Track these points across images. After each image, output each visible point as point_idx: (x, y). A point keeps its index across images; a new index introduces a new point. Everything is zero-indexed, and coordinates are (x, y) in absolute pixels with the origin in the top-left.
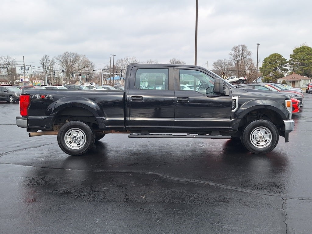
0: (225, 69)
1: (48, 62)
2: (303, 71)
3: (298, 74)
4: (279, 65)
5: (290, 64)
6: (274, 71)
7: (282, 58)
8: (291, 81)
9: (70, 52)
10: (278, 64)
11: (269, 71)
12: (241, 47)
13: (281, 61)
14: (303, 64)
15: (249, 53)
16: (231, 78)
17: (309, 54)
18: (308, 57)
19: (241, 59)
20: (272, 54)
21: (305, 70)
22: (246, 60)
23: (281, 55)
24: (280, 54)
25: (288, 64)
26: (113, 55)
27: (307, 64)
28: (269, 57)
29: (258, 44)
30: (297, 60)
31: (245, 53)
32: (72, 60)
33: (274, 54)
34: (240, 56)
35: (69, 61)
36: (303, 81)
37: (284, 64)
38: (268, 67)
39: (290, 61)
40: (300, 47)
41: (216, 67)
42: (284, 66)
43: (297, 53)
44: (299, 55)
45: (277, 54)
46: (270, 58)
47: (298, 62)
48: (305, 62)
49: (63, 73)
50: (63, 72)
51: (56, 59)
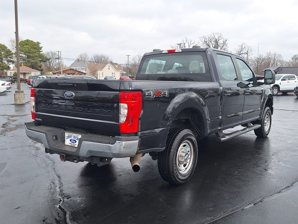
2: (30, 63)
3: (27, 66)
4: (5, 56)
7: (7, 49)
8: (22, 73)
13: (7, 52)
14: (29, 57)
17: (34, 48)
18: (33, 50)
21: (32, 63)
24: (4, 45)
25: (13, 55)
27: (33, 57)
30: (23, 53)
37: (10, 55)
40: (25, 41)
42: (10, 58)
44: (25, 48)
48: (31, 55)
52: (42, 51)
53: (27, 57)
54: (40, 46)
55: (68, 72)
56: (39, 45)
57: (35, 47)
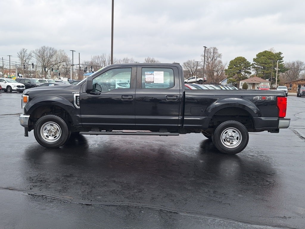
0: (194, 70)
1: (25, 55)
2: (265, 74)
3: (259, 77)
4: (244, 68)
5: (253, 68)
6: (238, 73)
7: (247, 61)
8: (251, 83)
9: (47, 47)
10: (242, 66)
11: (233, 73)
12: (212, 49)
13: (245, 64)
14: (264, 68)
15: (219, 55)
16: (192, 78)
18: (269, 61)
19: (212, 61)
20: (237, 57)
21: (266, 74)
22: (216, 62)
23: (245, 58)
25: (251, 67)
26: (73, 51)
27: (268, 68)
28: (234, 60)
29: (205, 47)
31: (215, 56)
32: (48, 55)
33: (239, 57)
34: (211, 58)
35: (45, 54)
36: (262, 84)
37: (248, 67)
38: (232, 69)
39: (253, 64)
40: (263, 52)
41: (186, 67)
42: (248, 69)
43: (260, 57)
44: (261, 59)
45: (242, 57)
46: (236, 61)
47: (259, 65)
49: (33, 67)
50: (33, 65)
51: (33, 52)
52: (283, 61)
53: (262, 68)
54: (281, 57)
55: (298, 83)
56: (281, 55)
57: (271, 58)
